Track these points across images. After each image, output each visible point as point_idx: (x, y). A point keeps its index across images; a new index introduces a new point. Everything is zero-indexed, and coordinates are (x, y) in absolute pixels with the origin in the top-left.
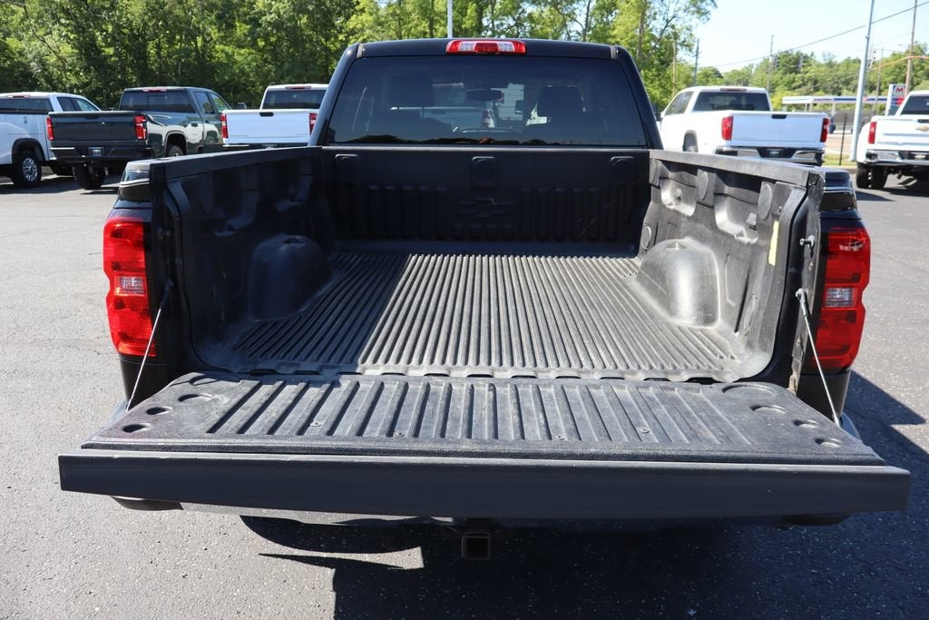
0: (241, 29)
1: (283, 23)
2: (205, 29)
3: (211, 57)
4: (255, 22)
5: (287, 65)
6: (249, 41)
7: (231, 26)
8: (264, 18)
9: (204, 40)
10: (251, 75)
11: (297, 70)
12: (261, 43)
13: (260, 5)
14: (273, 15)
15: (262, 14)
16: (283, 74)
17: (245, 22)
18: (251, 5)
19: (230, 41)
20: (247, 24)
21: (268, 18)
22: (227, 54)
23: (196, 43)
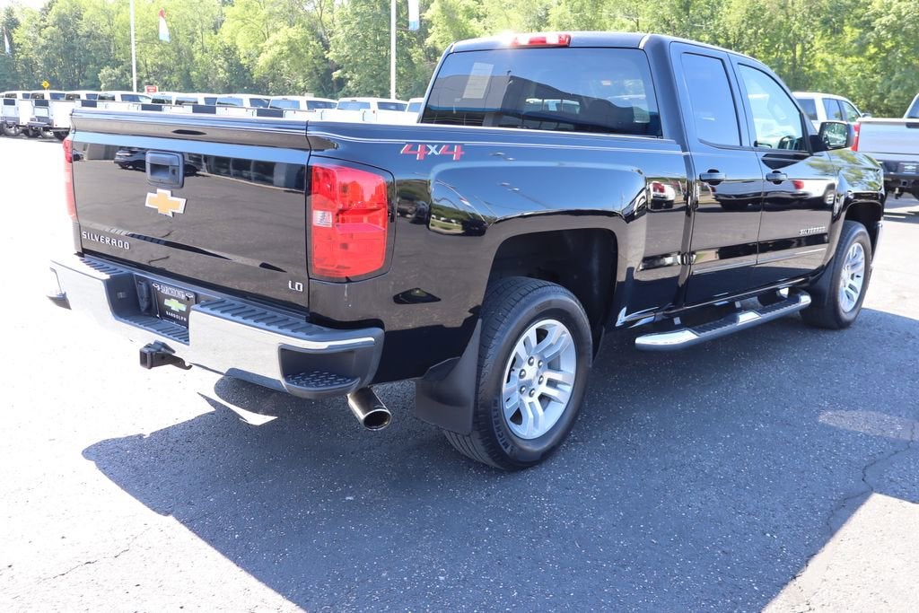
0: (850, 34)
1: (902, 25)
2: (806, 36)
3: (810, 67)
4: (867, 25)
5: (897, 75)
6: (855, 48)
7: (837, 31)
8: (878, 21)
9: (804, 50)
10: (852, 88)
11: (909, 82)
12: (872, 50)
13: (876, 6)
14: (890, 17)
15: (878, 15)
16: (890, 86)
17: (856, 26)
18: (866, 5)
19: (835, 49)
20: (859, 28)
21: (884, 20)
22: (827, 64)
23: (794, 52)
